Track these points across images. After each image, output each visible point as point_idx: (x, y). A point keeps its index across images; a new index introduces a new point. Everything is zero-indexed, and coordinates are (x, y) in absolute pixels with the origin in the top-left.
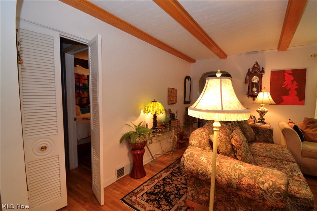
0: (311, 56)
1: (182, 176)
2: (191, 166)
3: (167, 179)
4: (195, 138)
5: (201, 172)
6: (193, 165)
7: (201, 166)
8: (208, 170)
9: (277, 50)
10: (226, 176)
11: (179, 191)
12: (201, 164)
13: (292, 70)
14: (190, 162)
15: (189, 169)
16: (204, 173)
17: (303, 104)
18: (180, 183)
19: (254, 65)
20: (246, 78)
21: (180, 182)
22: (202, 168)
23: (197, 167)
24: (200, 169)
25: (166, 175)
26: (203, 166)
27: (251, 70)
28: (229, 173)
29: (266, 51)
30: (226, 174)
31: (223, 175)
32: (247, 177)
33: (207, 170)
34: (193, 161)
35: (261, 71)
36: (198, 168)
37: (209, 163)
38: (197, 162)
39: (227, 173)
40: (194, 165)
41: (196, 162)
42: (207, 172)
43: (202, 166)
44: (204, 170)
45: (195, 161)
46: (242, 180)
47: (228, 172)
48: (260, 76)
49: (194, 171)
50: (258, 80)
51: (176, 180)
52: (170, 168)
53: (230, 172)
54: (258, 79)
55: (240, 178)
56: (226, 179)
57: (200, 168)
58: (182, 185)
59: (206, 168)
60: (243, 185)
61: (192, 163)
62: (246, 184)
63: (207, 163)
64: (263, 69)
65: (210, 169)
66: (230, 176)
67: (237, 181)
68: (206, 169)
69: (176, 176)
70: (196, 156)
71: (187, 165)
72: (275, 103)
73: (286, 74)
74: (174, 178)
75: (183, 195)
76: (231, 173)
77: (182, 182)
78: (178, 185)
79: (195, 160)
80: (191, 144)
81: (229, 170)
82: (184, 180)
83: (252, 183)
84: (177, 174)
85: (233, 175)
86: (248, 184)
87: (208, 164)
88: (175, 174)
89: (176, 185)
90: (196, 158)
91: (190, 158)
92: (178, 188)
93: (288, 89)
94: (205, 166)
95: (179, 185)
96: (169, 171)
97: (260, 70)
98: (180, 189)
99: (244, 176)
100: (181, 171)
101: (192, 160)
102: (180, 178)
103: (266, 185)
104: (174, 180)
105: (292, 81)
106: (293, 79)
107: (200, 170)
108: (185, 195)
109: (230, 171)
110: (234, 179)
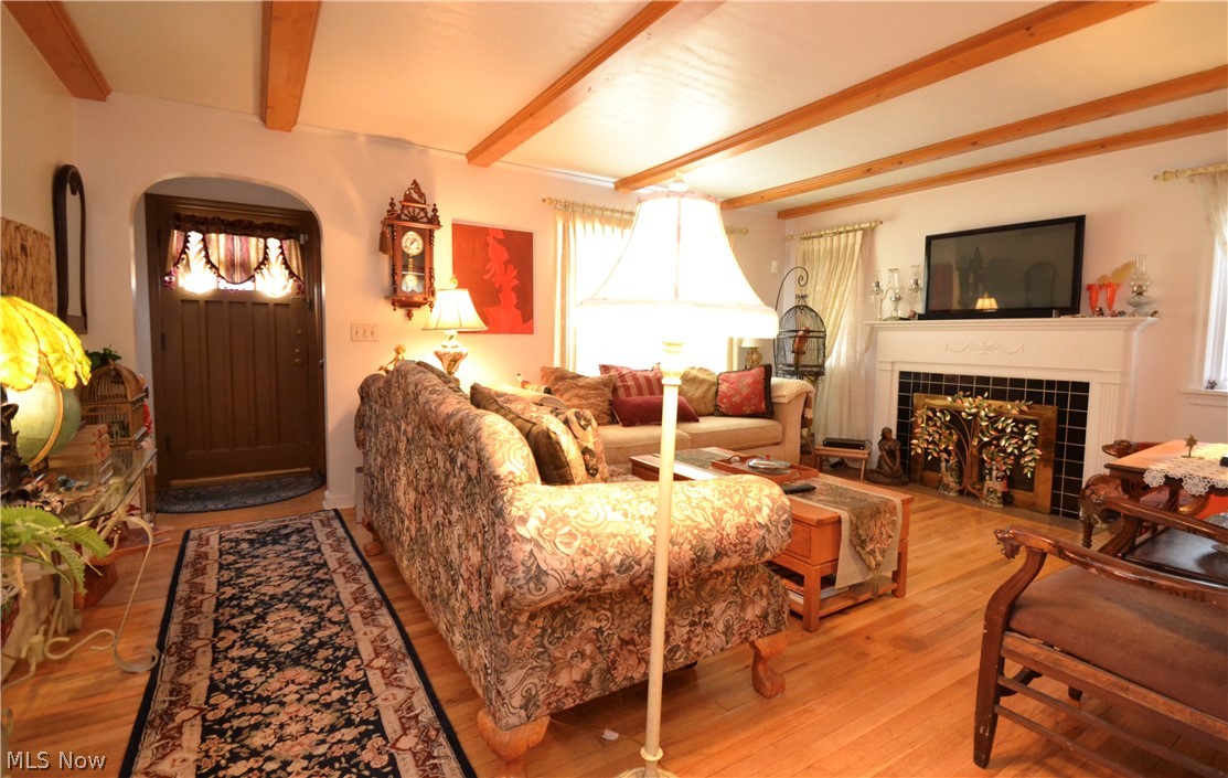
0: (544, 200)
1: (282, 704)
2: (577, 558)
3: (226, 768)
4: (513, 449)
5: (617, 561)
6: (584, 552)
7: (612, 541)
8: (637, 541)
9: (464, 159)
10: (689, 534)
11: (356, 765)
12: (608, 531)
13: (506, 233)
14: (568, 545)
15: (569, 577)
16: (628, 557)
17: (530, 331)
18: (314, 737)
19: (409, 189)
20: (383, 235)
21: (307, 731)
22: (619, 543)
23: (600, 550)
24: (611, 551)
25: (193, 757)
26: (619, 538)
27: (398, 207)
28: (693, 520)
29: (433, 152)
30: (688, 527)
31: (682, 535)
32: (728, 509)
33: (634, 543)
34: (575, 537)
35: (429, 216)
36: (606, 553)
37: (630, 515)
38: (592, 531)
39: (689, 522)
40: (588, 549)
41: (589, 535)
42: (638, 549)
43: (615, 536)
44: (626, 547)
45: (585, 530)
46: (723, 523)
47: (688, 517)
48: (428, 234)
49: (590, 570)
50: (421, 247)
51: (281, 739)
52: (168, 715)
53: (692, 516)
54: (420, 242)
55: (718, 521)
56: (690, 542)
57: (612, 546)
58: (338, 735)
59: (629, 537)
60: (728, 535)
61: (576, 544)
62: (734, 531)
63: (622, 518)
64: (435, 210)
65: (644, 534)
66: (696, 527)
67: (714, 534)
68: (633, 541)
69: (256, 727)
70: (572, 513)
71: (556, 565)
72: (486, 328)
73: (490, 240)
74: (257, 740)
75: (392, 761)
76: (697, 519)
77: (316, 727)
78: (322, 749)
79: (581, 529)
80: (511, 477)
81: (687, 513)
82: (317, 711)
83: (743, 519)
84: (252, 715)
85: (702, 520)
86: (737, 528)
87: (629, 519)
88: (236, 723)
89: (309, 757)
90: (578, 520)
91: (557, 530)
92: (338, 759)
93: (497, 285)
94: (624, 533)
95: (327, 746)
96: (186, 730)
97: (426, 213)
98: (353, 755)
99: (722, 512)
100: (252, 692)
101: (571, 535)
102: (283, 718)
103: (766, 511)
104: (266, 747)
105: (506, 263)
106: (506, 257)
107: (613, 556)
108: (399, 758)
109: (689, 513)
110: (709, 530)
